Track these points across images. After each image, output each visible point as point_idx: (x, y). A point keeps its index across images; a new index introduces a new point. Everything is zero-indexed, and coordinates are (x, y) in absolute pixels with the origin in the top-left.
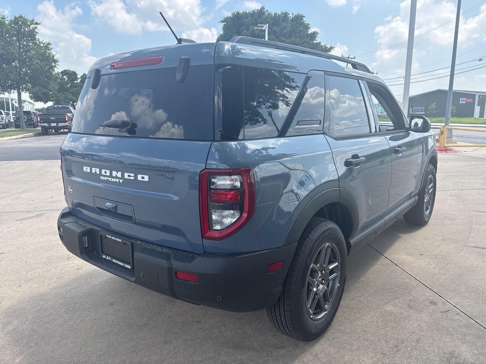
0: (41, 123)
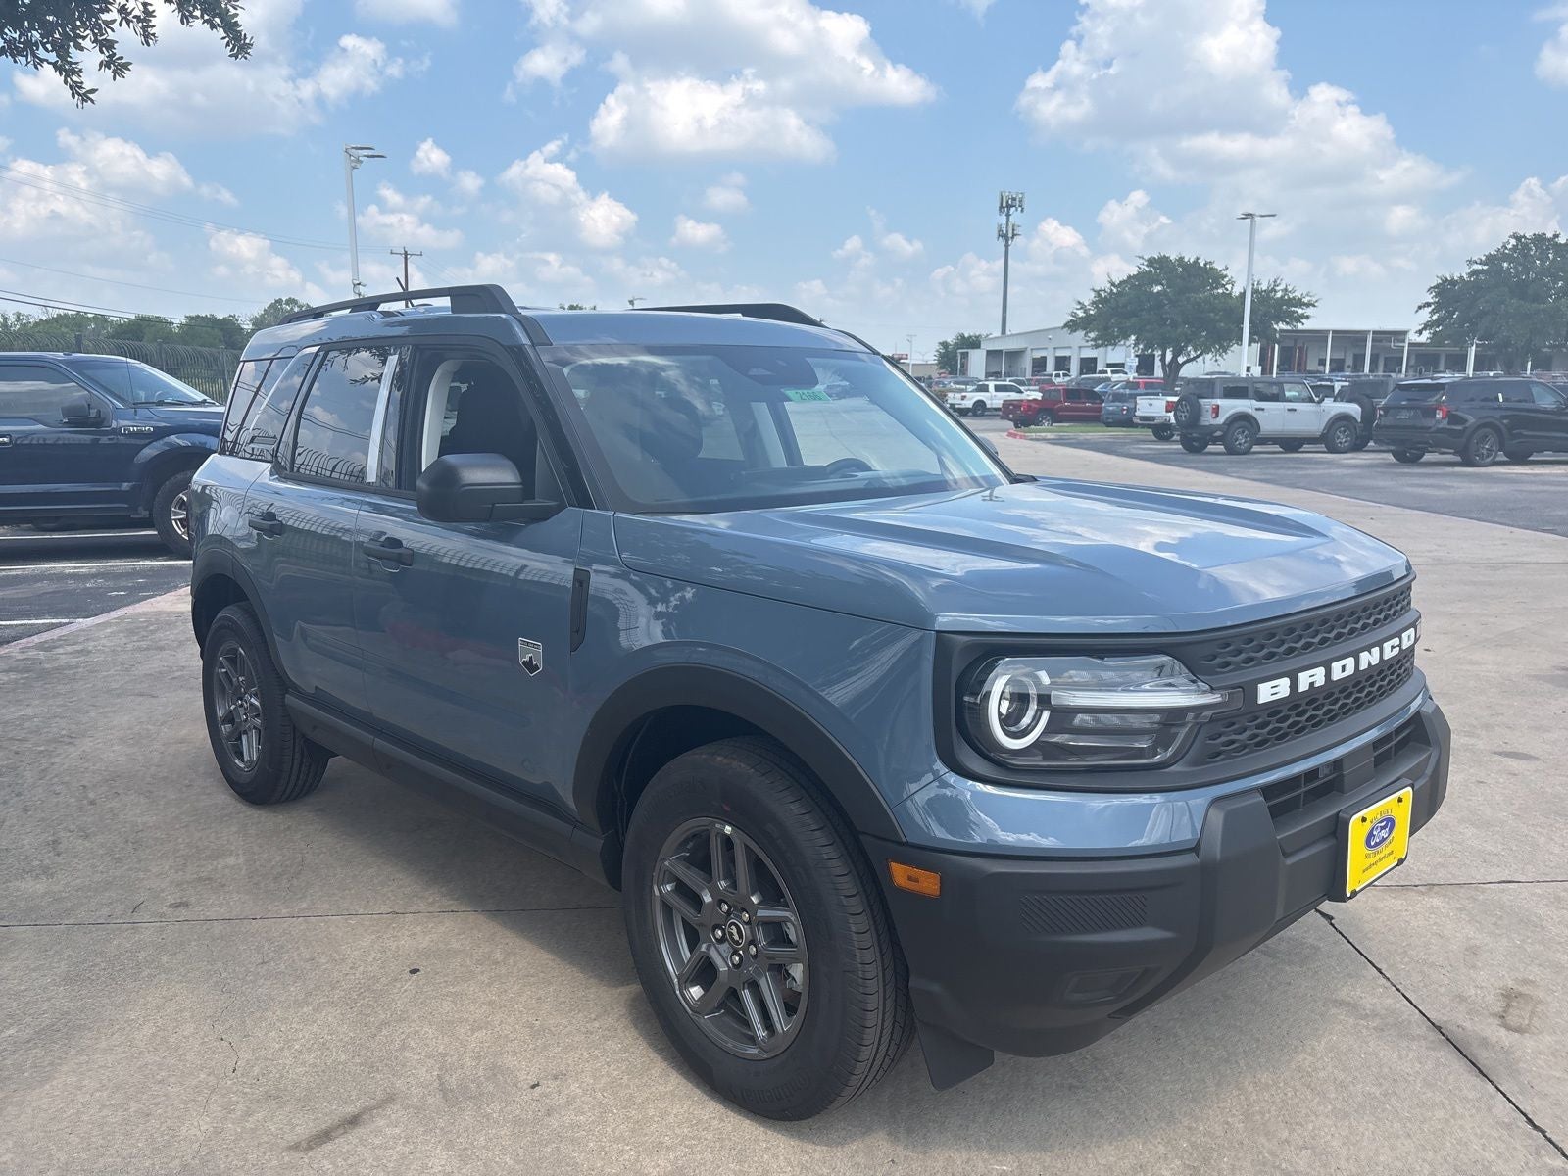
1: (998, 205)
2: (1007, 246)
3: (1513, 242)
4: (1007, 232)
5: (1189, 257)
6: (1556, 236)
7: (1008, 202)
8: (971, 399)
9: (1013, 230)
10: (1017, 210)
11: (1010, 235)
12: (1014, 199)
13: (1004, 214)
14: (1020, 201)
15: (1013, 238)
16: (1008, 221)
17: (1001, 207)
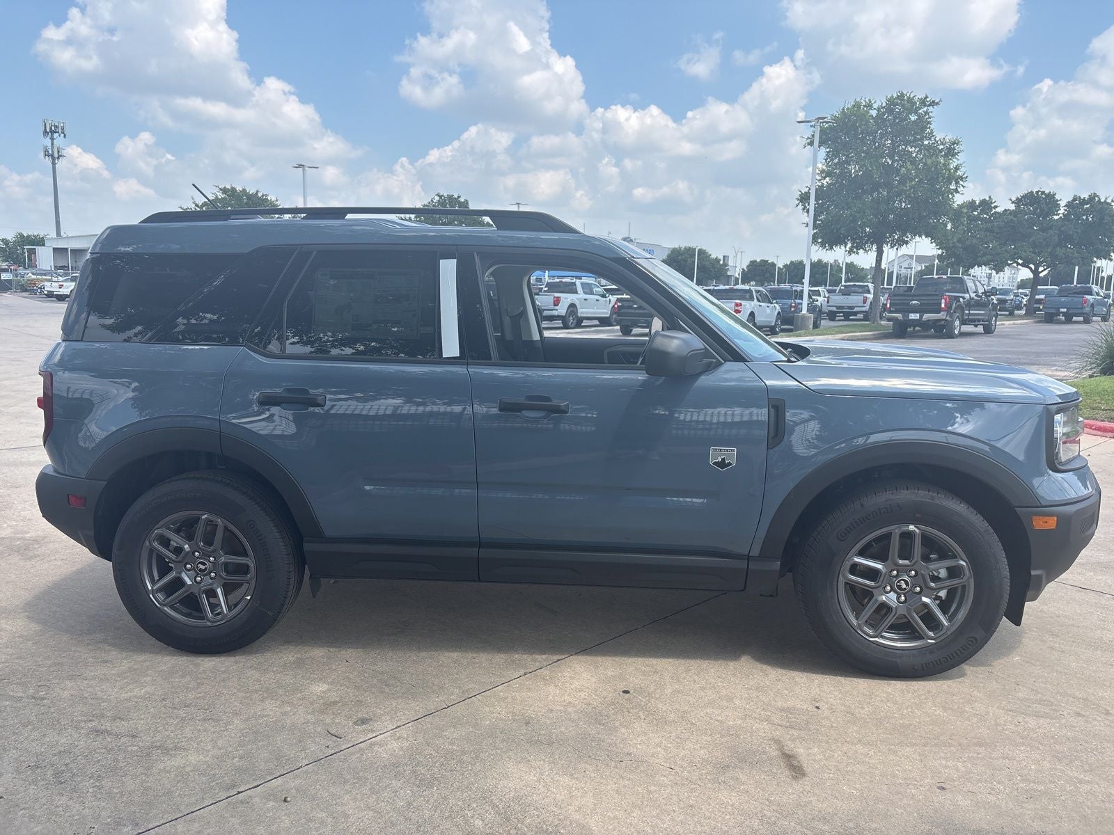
0: (891, 312)
1: (42, 129)
2: (54, 164)
3: (437, 198)
4: (53, 152)
5: (252, 191)
6: (459, 197)
7: (51, 128)
8: (68, 287)
9: (58, 152)
10: (60, 135)
11: (56, 155)
12: (56, 127)
13: (48, 138)
14: (63, 129)
15: (58, 158)
16: (52, 144)
17: (45, 133)
